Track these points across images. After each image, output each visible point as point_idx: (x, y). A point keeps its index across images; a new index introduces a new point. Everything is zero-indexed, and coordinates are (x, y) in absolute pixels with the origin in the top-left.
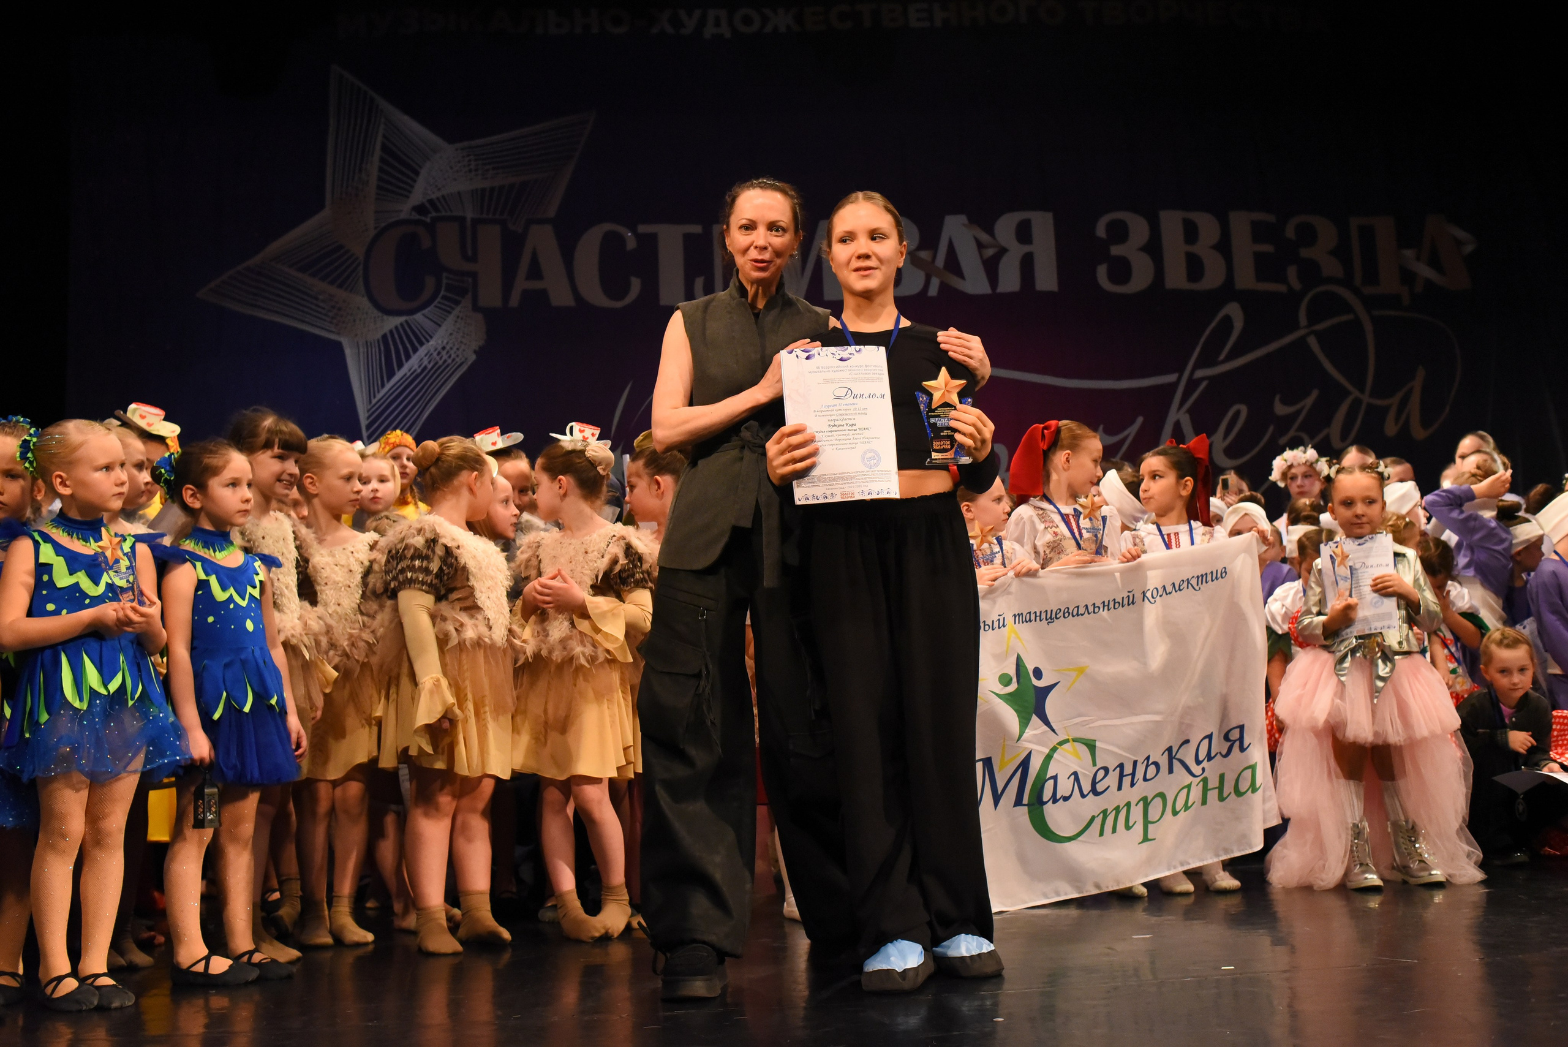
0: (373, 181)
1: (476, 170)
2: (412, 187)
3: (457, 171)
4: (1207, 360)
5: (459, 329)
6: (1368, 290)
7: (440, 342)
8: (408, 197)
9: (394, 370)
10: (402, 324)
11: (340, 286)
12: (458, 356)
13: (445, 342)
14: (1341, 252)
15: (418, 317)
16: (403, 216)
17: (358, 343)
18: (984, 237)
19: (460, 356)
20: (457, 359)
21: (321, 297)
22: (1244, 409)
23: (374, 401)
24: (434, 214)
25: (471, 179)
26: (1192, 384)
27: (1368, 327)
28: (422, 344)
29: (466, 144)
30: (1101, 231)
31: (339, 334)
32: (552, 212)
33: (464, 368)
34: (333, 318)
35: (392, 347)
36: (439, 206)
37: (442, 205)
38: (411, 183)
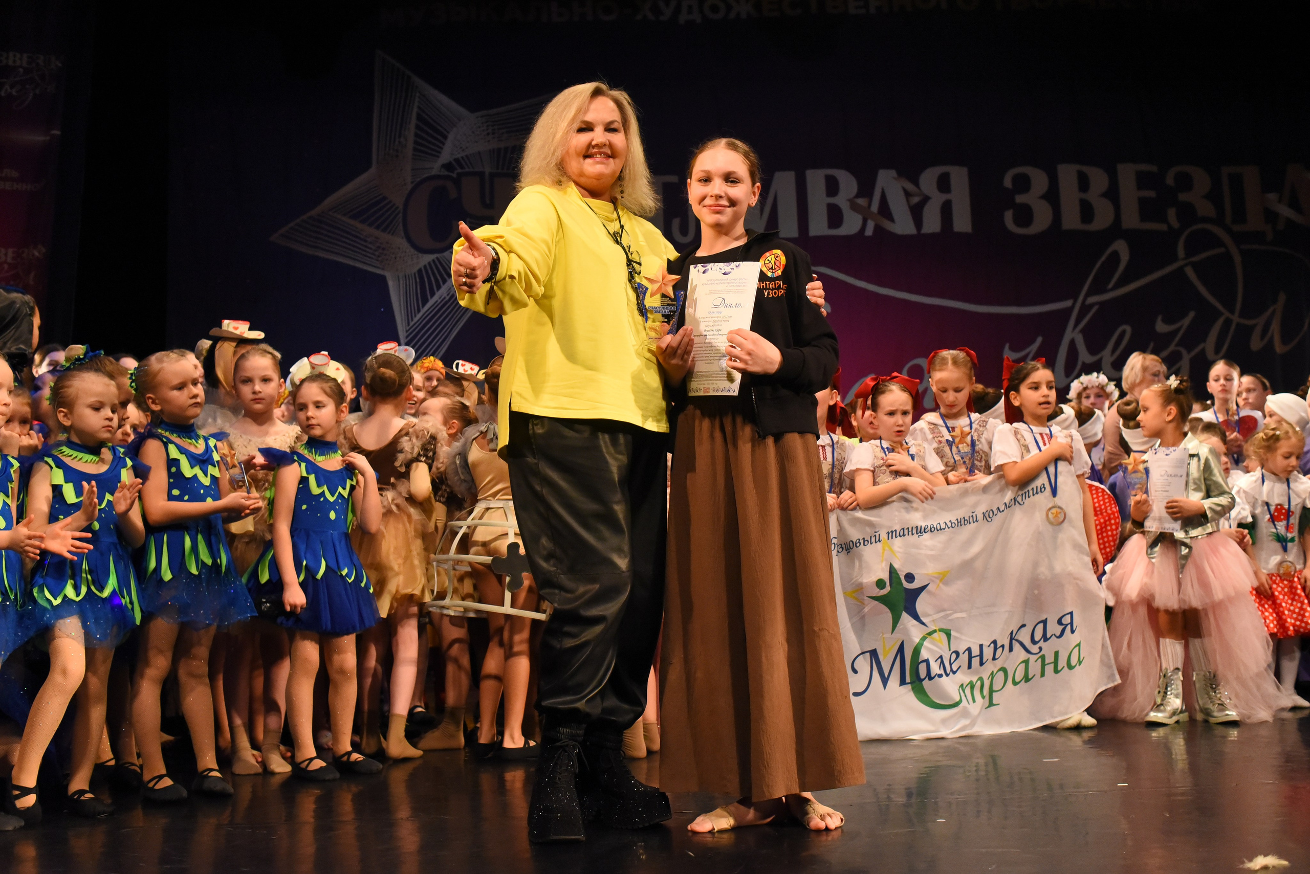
0: (410, 145)
1: (493, 134)
2: (442, 148)
3: (478, 135)
4: (1099, 287)
6: (1237, 228)
8: (438, 157)
9: (427, 296)
10: (433, 261)
11: (384, 230)
14: (1214, 196)
15: (447, 254)
16: (434, 172)
17: (398, 277)
18: (910, 187)
21: (369, 240)
22: (1128, 329)
23: (411, 324)
24: (459, 170)
25: (489, 141)
26: (1085, 309)
27: (1238, 259)
29: (484, 113)
30: (1008, 182)
31: (383, 269)
34: (379, 256)
35: (426, 279)
36: (464, 164)
37: (466, 163)
38: (441, 145)
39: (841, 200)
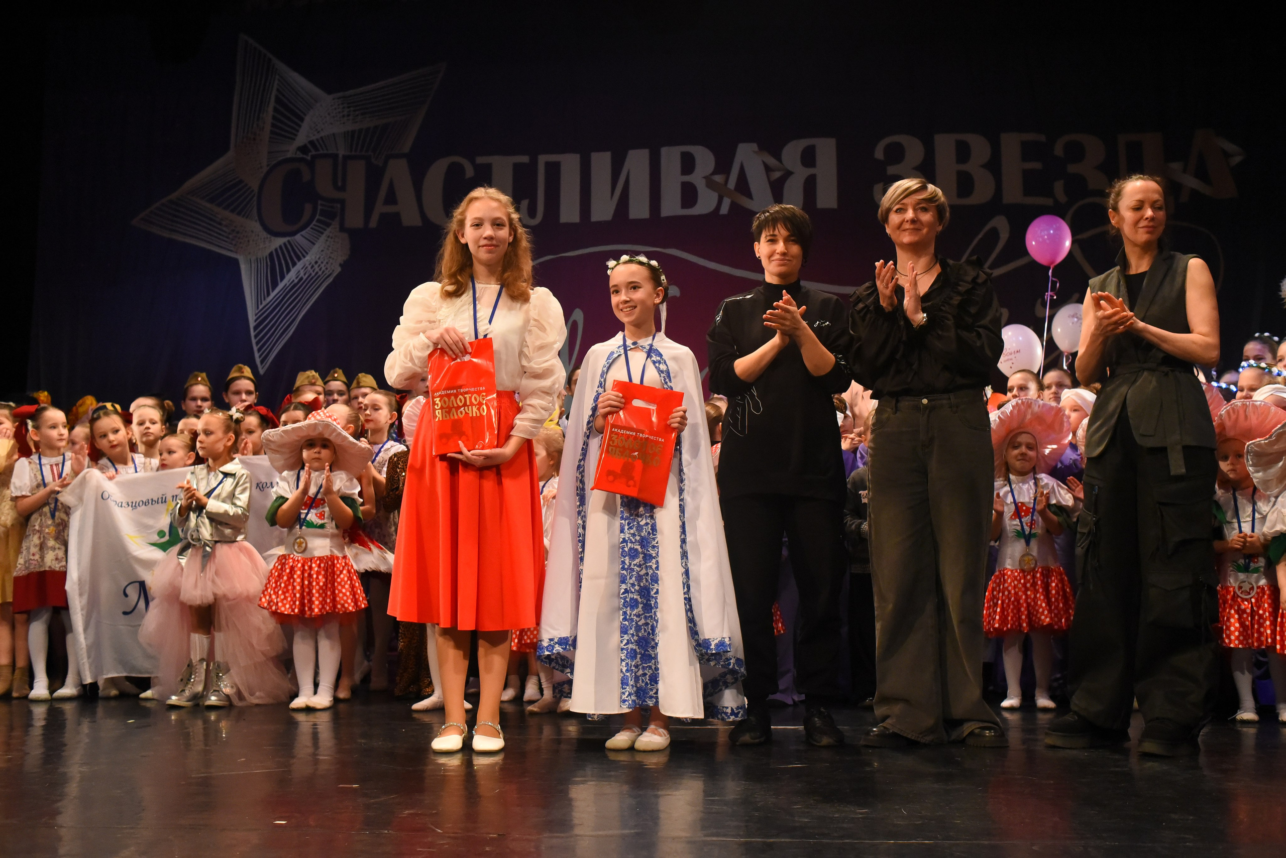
0: (268, 128)
1: (348, 116)
2: (298, 131)
3: (334, 117)
5: (329, 246)
7: (313, 257)
8: (294, 139)
9: (278, 280)
10: (285, 244)
11: (239, 214)
12: (327, 269)
13: (318, 257)
14: (1106, 167)
15: (298, 237)
16: (289, 155)
17: (251, 260)
18: (771, 161)
19: (329, 269)
20: (327, 272)
21: (224, 223)
23: (260, 307)
24: (314, 153)
25: (344, 123)
28: (299, 259)
29: (341, 94)
30: (879, 154)
31: (236, 252)
32: (406, 149)
33: (331, 280)
34: (233, 240)
35: (277, 263)
36: (318, 146)
37: (321, 146)
38: (297, 128)
39: (697, 178)
